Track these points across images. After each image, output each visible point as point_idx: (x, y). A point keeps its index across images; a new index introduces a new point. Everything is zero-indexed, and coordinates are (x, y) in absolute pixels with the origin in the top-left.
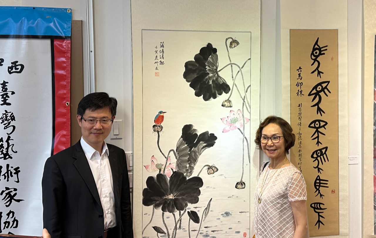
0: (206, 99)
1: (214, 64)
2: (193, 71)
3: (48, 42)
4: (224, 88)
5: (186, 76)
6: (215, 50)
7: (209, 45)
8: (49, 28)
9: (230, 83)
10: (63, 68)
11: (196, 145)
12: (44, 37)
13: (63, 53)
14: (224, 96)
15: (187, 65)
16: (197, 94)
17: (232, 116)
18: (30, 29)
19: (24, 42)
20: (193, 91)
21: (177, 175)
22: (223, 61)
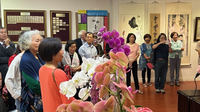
0: (133, 28)
2: (131, 22)
3: (103, 17)
5: (129, 23)
7: (134, 17)
9: (138, 25)
10: (106, 22)
13: (106, 19)
14: (137, 28)
15: (129, 21)
16: (131, 27)
18: (100, 15)
19: (99, 17)
22: (136, 20)
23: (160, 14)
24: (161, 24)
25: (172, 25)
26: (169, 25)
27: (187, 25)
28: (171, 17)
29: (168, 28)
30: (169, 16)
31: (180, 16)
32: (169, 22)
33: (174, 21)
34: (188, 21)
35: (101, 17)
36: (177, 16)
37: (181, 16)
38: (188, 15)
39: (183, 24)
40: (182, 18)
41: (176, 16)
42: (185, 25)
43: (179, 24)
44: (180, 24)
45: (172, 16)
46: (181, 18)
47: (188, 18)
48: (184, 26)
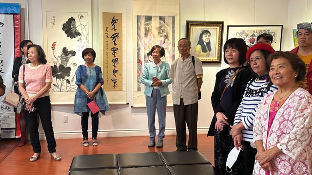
0: (71, 38)
1: (74, 25)
2: (66, 27)
3: (12, 15)
4: (79, 34)
5: (63, 29)
6: (74, 20)
7: (72, 17)
8: (13, 10)
9: (81, 32)
10: (17, 25)
11: (68, 55)
12: (11, 14)
13: (17, 20)
14: (78, 37)
15: (63, 25)
16: (68, 36)
17: (82, 45)
18: (5, 11)
19: (4, 15)
20: (66, 35)
21: (61, 66)
22: (77, 23)
23: (122, 13)
24: (124, 33)
25: (145, 34)
26: (138, 34)
27: (173, 35)
28: (143, 21)
29: (138, 40)
30: (138, 17)
31: (158, 19)
32: (138, 28)
33: (147, 27)
34: (173, 27)
35: (7, 15)
36: (153, 19)
37: (161, 18)
38: (174, 18)
39: (165, 34)
40: (162, 22)
41: (151, 19)
42: (168, 35)
43: (157, 33)
44: (159, 33)
45: (144, 18)
46: (160, 23)
47: (174, 22)
48: (167, 37)
